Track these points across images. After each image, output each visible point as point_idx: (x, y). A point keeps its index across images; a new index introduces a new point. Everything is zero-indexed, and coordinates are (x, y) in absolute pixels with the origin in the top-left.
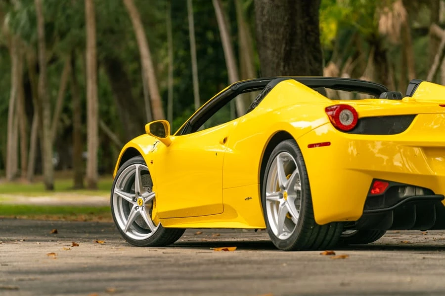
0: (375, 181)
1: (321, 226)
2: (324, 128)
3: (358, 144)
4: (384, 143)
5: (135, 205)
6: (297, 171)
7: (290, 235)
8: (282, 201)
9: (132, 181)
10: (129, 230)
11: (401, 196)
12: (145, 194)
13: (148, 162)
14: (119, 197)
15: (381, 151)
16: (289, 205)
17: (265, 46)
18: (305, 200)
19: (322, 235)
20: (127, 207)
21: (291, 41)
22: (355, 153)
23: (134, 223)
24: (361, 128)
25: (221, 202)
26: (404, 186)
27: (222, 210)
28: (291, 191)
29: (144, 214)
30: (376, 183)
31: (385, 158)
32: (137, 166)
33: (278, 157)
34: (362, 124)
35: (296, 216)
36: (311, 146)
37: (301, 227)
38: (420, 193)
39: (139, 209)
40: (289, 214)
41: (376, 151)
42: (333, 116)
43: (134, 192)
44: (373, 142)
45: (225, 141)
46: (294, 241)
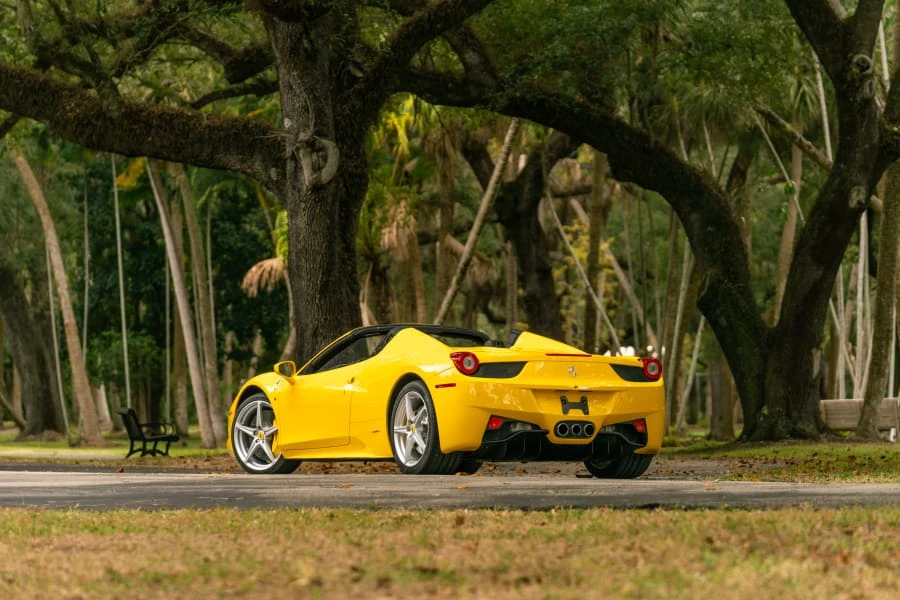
0: (492, 416)
1: (444, 455)
2: (450, 371)
3: (478, 386)
4: (495, 385)
5: (256, 438)
6: (425, 407)
7: (416, 463)
8: (409, 433)
9: (253, 414)
10: (249, 461)
11: (513, 430)
12: (267, 428)
13: (271, 399)
14: (239, 431)
15: (493, 392)
16: (416, 436)
17: (299, 276)
18: (432, 432)
19: (444, 463)
20: (248, 440)
21: (328, 271)
22: (475, 393)
23: (254, 455)
24: (480, 372)
25: (347, 435)
26: (515, 422)
27: (348, 442)
28: (418, 424)
29: (265, 447)
30: (493, 418)
31: (496, 397)
32: (259, 402)
33: (406, 395)
34: (481, 369)
35: (422, 447)
36: (437, 387)
37: (427, 457)
38: (529, 428)
39: (260, 441)
40: (416, 445)
41: (489, 391)
42: (457, 361)
43: (255, 427)
44: (487, 384)
45: (353, 380)
46: (422, 467)
